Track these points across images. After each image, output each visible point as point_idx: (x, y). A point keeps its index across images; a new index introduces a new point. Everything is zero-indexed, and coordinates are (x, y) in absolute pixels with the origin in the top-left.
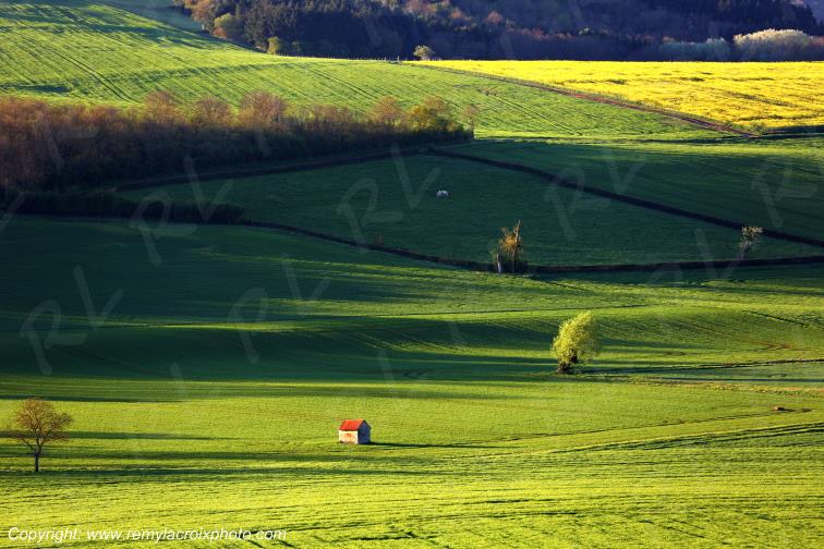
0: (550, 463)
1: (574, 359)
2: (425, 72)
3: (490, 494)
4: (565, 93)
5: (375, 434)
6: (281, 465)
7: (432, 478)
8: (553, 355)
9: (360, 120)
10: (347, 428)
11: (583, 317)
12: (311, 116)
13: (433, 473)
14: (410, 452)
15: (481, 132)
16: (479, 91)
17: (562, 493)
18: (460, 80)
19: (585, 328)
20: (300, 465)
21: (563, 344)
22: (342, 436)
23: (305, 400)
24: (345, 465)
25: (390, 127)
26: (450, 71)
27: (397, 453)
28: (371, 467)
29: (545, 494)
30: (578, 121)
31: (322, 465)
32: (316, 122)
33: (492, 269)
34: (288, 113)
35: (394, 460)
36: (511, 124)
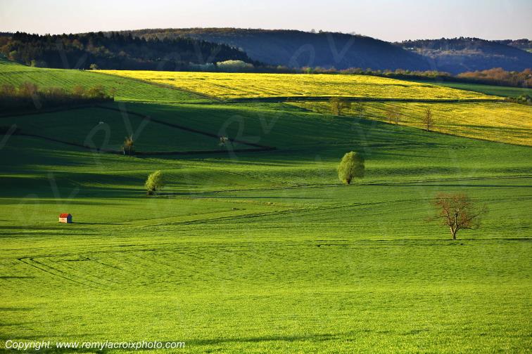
0: (144, 230)
1: (154, 190)
2: (94, 75)
3: (120, 243)
4: (151, 83)
5: (74, 219)
6: (36, 231)
7: (97, 236)
8: (145, 188)
9: (68, 93)
10: (63, 216)
11: (157, 172)
12: (48, 92)
13: (97, 235)
14: (88, 226)
15: (117, 99)
16: (116, 82)
17: (149, 242)
18: (108, 78)
19: (158, 177)
20: (43, 231)
21: (150, 183)
22: (60, 220)
23: (45, 205)
24: (62, 231)
25: (80, 96)
26: (105, 74)
27: (83, 227)
28: (72, 232)
29: (142, 243)
30: (156, 94)
31: (52, 231)
32: (51, 93)
33: (121, 153)
34: (39, 90)
35: (81, 229)
36: (130, 96)
